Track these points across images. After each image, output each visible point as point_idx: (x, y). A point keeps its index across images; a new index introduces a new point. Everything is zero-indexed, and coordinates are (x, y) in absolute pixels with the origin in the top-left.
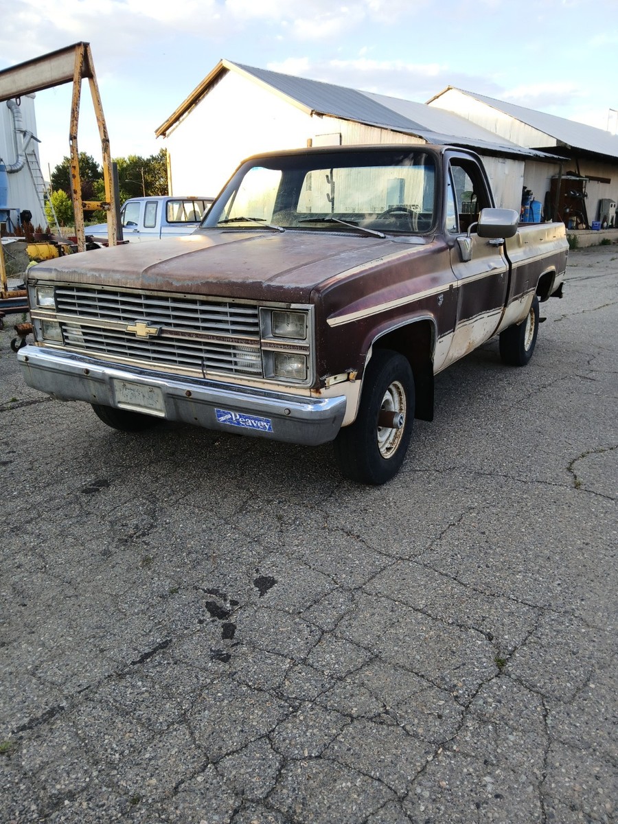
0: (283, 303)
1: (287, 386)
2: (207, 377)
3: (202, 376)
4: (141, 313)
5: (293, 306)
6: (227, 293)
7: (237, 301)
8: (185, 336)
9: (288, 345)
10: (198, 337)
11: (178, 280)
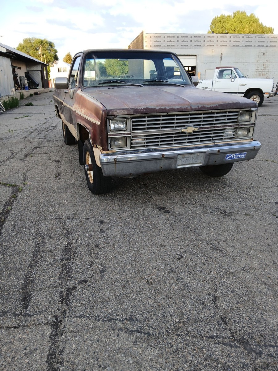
0: (248, 109)
1: (243, 140)
2: (216, 144)
3: (214, 144)
4: (187, 122)
5: (252, 109)
6: (229, 108)
7: (232, 110)
8: (209, 128)
9: (248, 124)
10: (214, 128)
11: (208, 105)
